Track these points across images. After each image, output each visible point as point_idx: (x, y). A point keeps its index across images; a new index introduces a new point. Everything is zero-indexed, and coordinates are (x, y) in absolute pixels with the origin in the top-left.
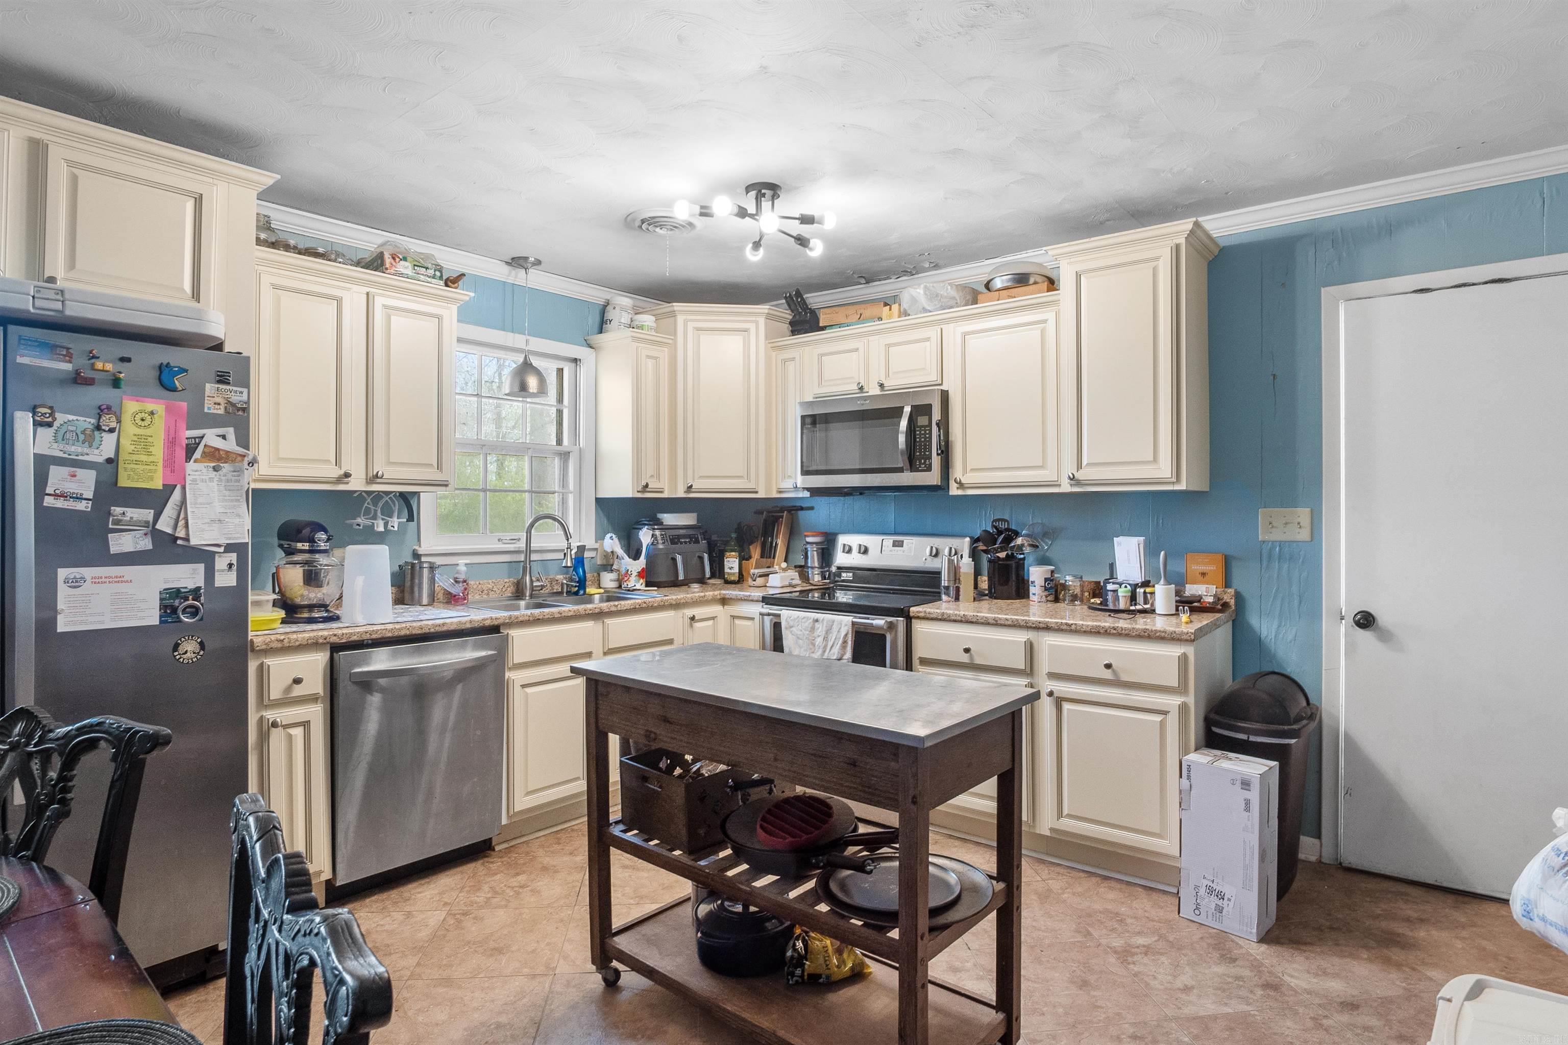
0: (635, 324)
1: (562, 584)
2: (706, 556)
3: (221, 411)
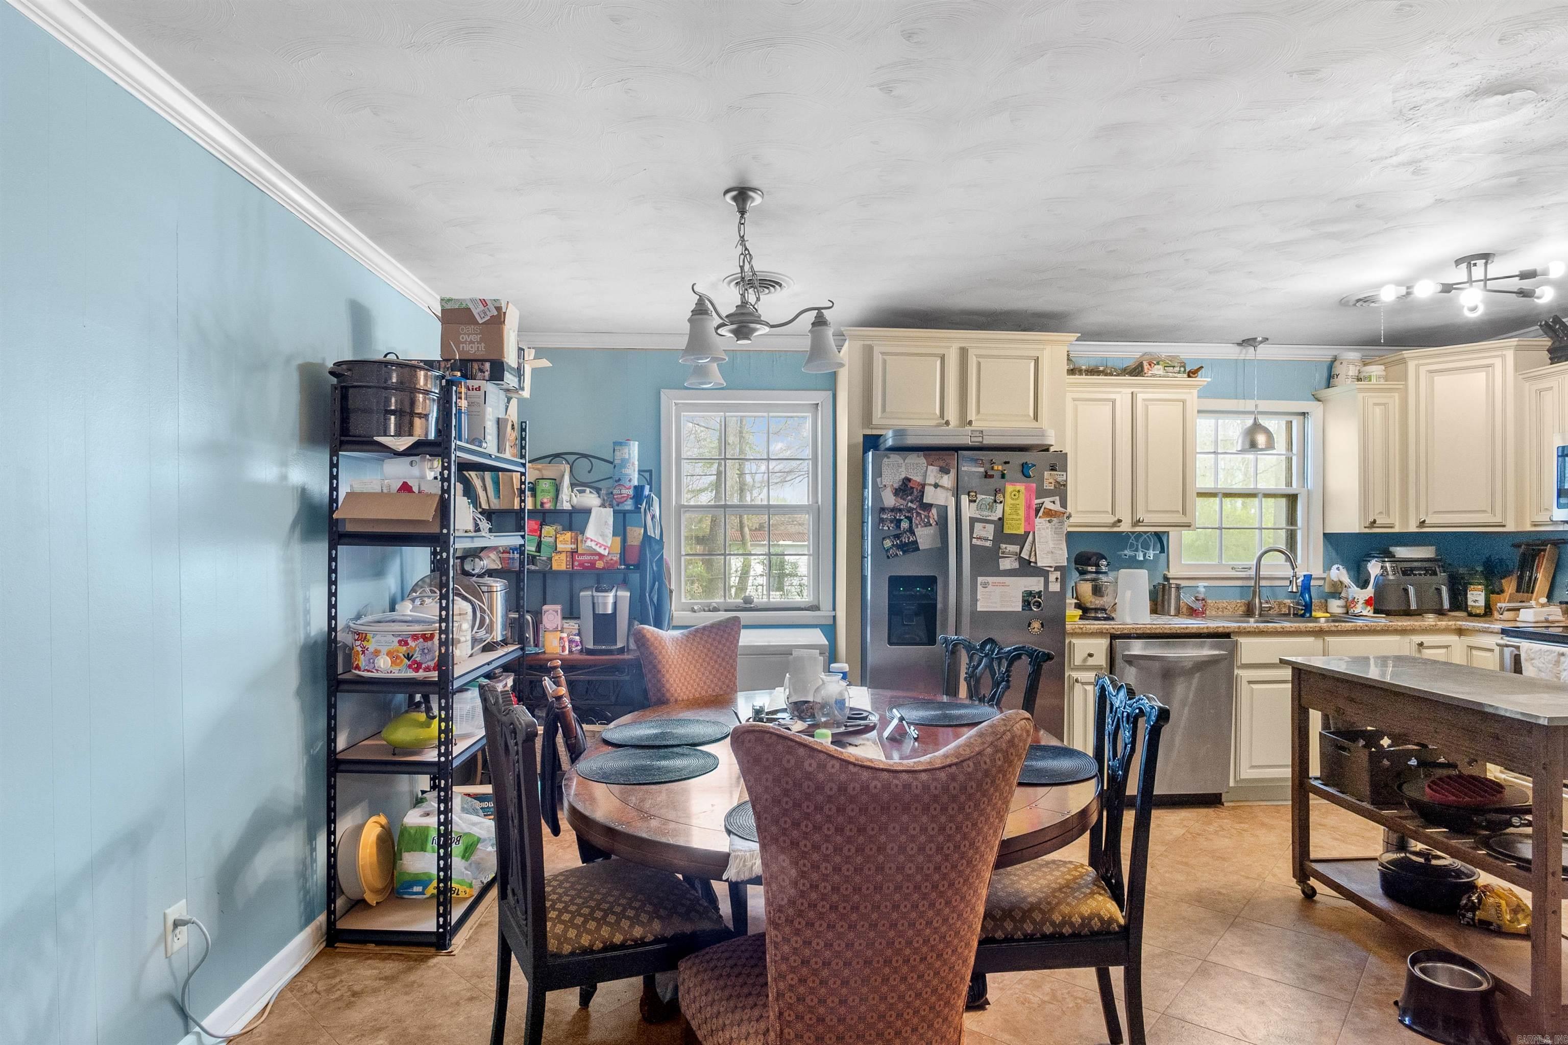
0: (1362, 376)
1: (1289, 607)
2: (1444, 589)
3: (1052, 488)
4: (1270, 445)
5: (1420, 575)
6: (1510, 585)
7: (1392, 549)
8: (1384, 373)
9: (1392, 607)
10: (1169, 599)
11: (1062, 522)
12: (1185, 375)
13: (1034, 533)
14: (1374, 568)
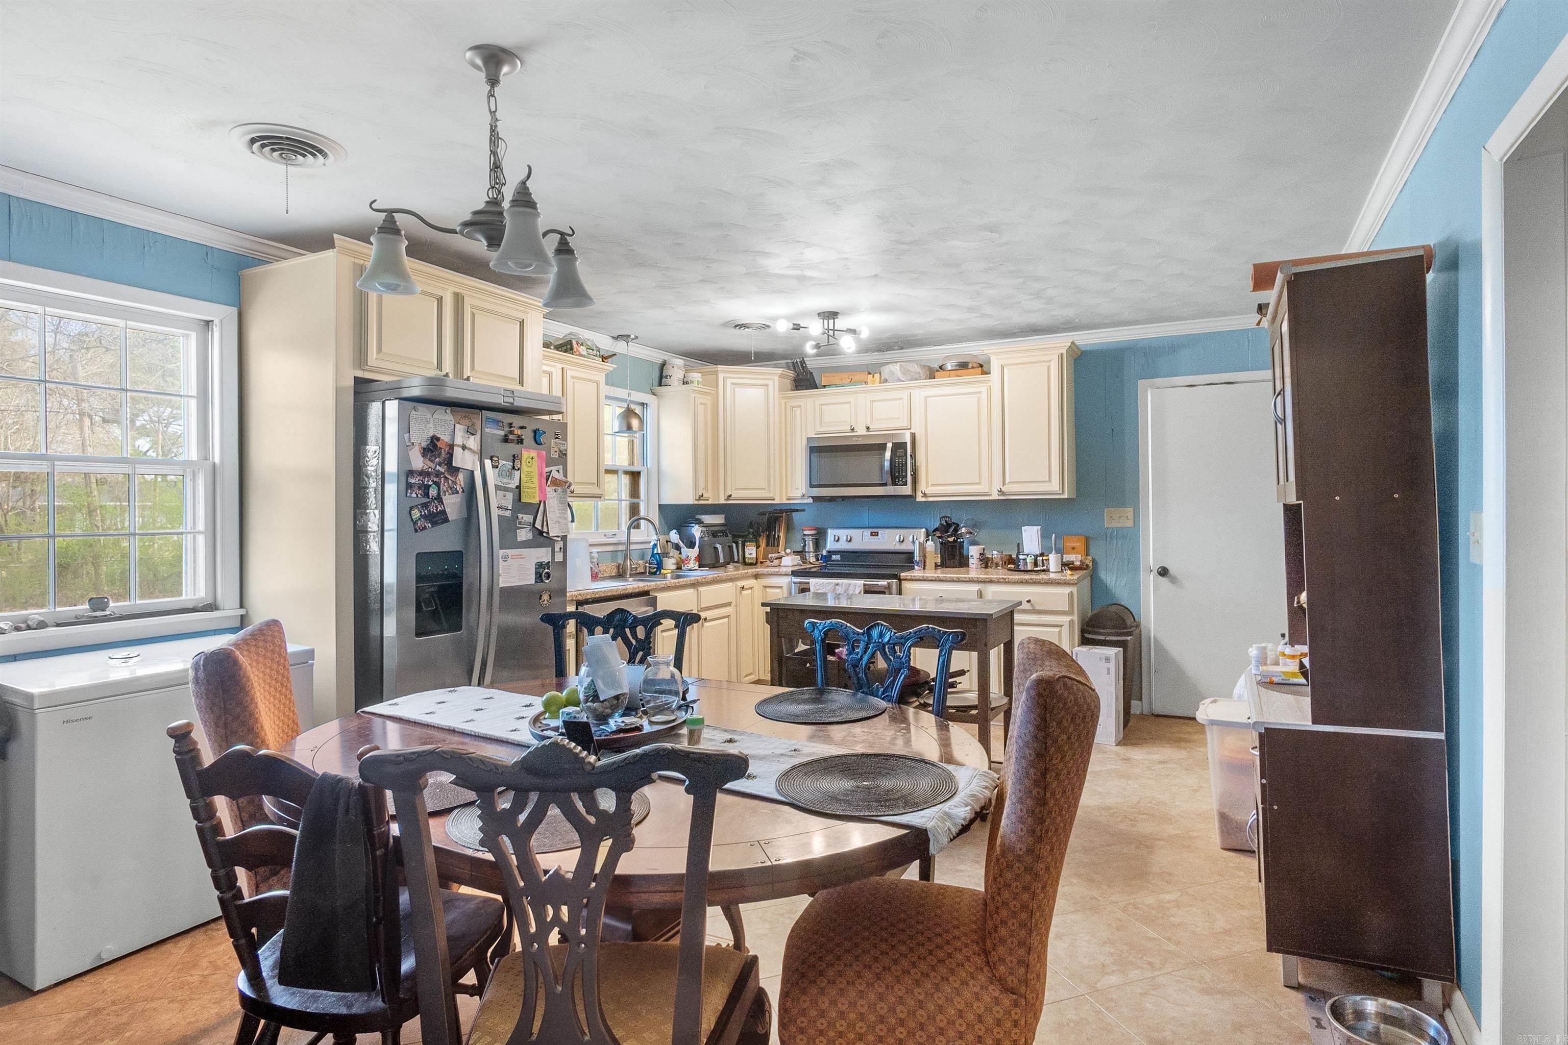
0: (687, 380)
2: (734, 545)
3: (557, 456)
5: (720, 536)
6: (763, 542)
7: (702, 517)
8: (702, 380)
9: (709, 561)
11: (564, 492)
12: (601, 359)
13: (545, 502)
14: (696, 531)
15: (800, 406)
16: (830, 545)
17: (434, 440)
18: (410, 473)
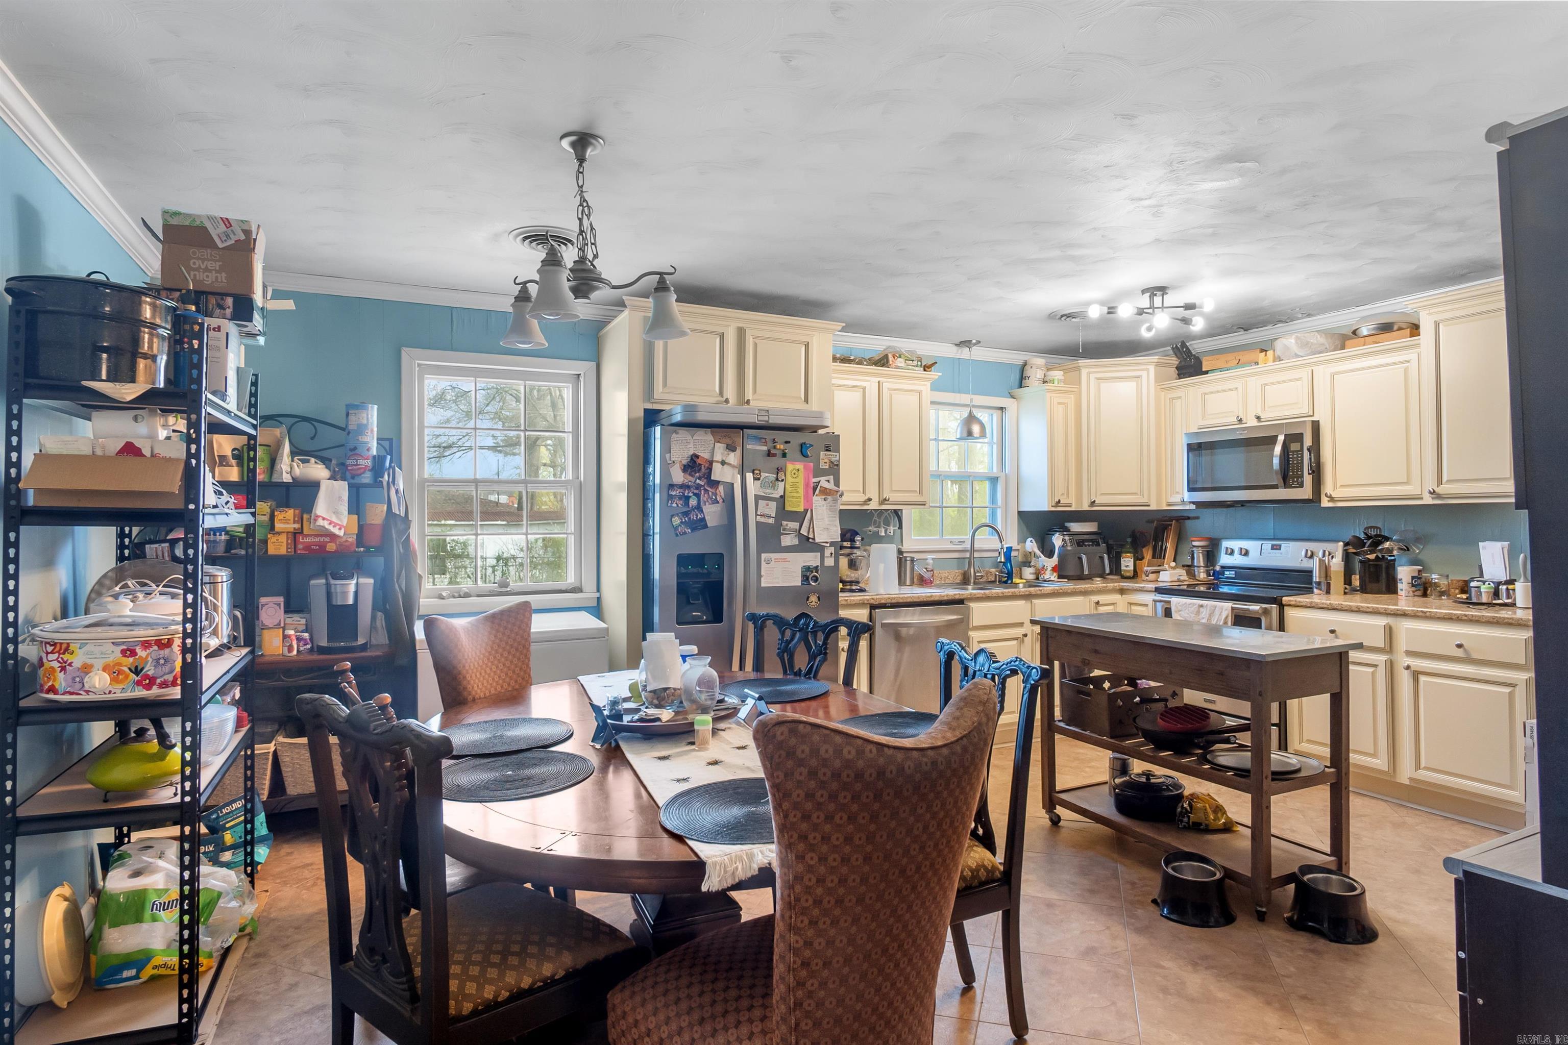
0: (1047, 379)
1: (996, 575)
2: (1106, 556)
3: (827, 467)
4: (983, 434)
5: (1089, 545)
6: (1148, 554)
7: (1067, 524)
8: (1063, 378)
9: (1070, 573)
10: (905, 571)
11: (835, 500)
12: (922, 369)
13: (812, 510)
14: (1057, 540)
15: (1180, 398)
16: (1224, 560)
17: (695, 457)
18: (671, 486)
